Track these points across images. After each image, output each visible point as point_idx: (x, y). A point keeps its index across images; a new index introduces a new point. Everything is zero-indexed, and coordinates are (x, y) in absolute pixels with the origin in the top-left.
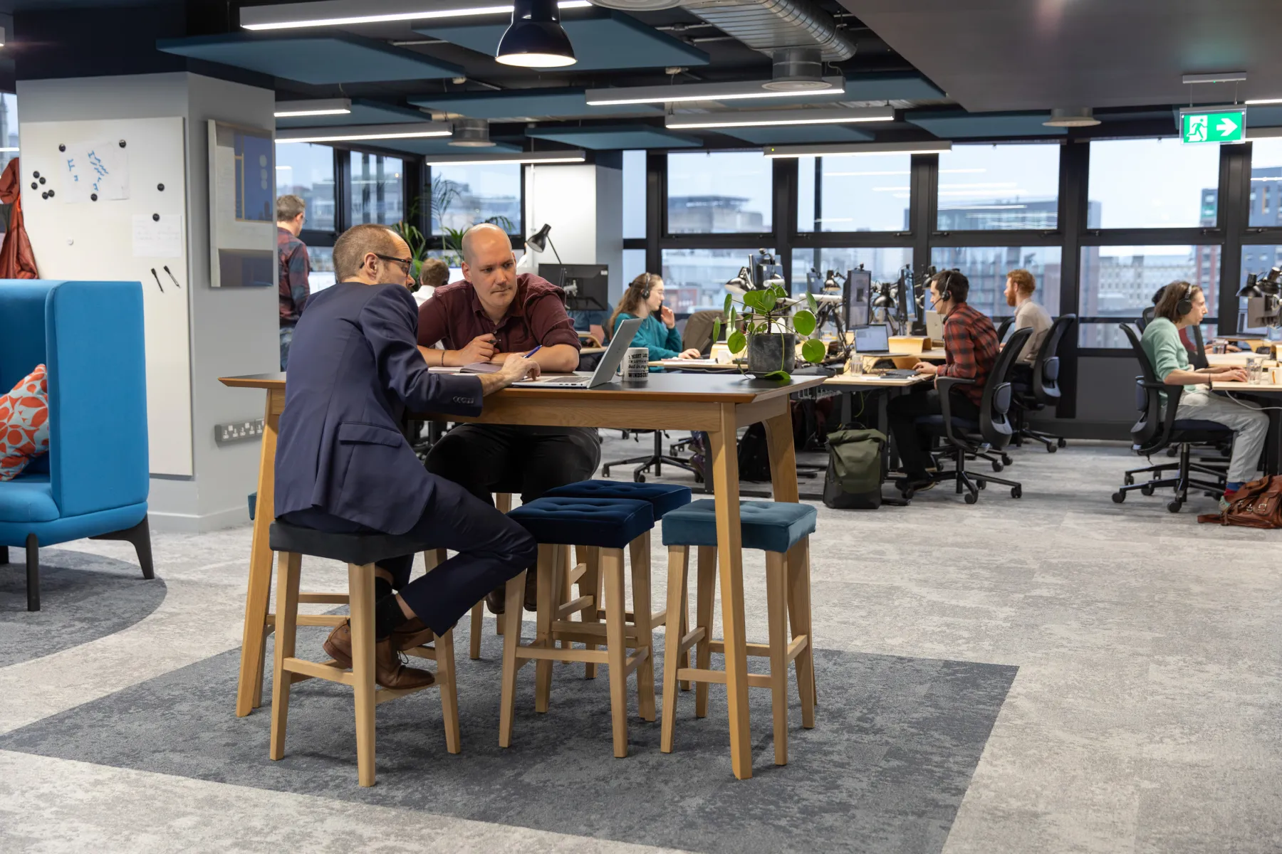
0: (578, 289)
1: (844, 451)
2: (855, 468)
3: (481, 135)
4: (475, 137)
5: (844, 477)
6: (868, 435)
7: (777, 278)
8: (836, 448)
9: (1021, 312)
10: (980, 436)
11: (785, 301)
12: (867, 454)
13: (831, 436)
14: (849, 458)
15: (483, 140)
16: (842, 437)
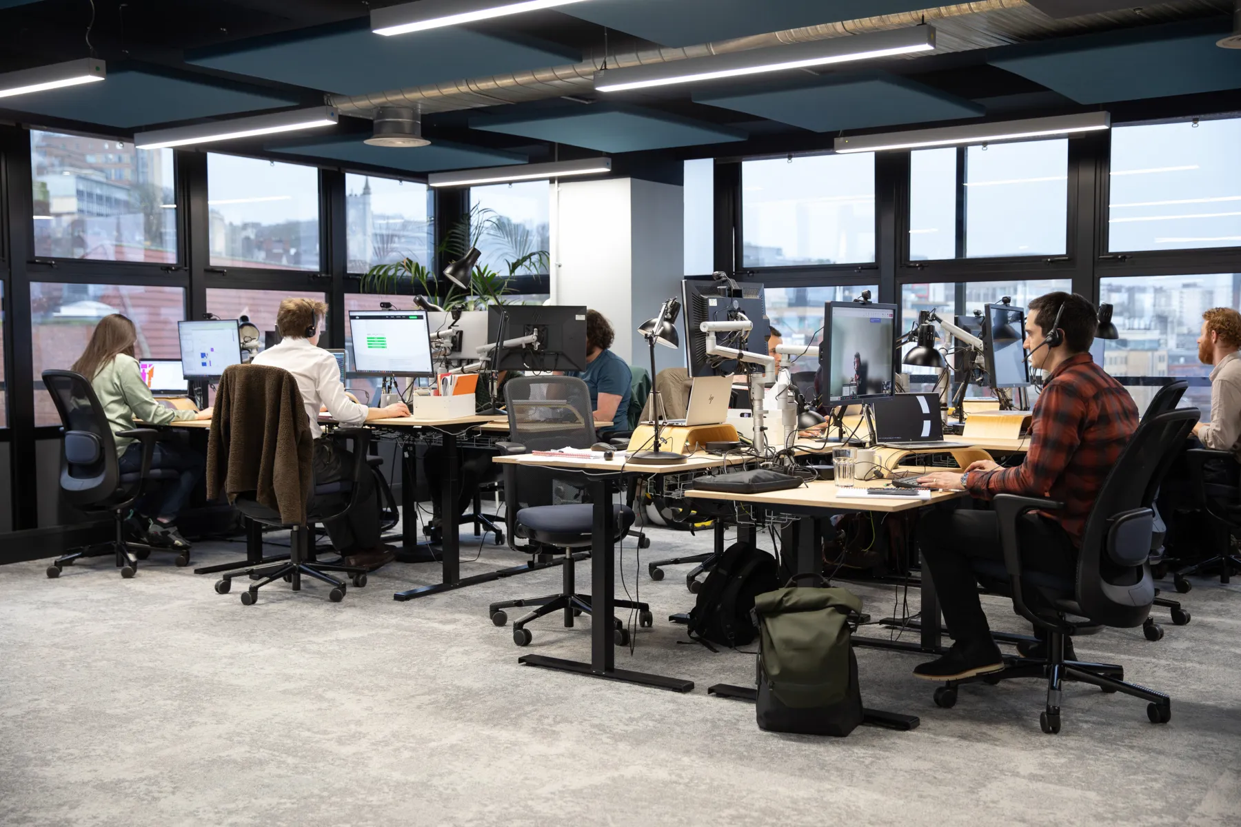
0: (539, 339)
1: (781, 629)
2: (798, 662)
3: (407, 129)
4: (399, 131)
5: (776, 676)
6: (828, 599)
7: (742, 319)
8: (768, 621)
9: (1220, 376)
10: (1075, 604)
11: (741, 355)
12: (821, 636)
13: (762, 599)
14: (788, 643)
15: (411, 134)
16: (781, 601)
